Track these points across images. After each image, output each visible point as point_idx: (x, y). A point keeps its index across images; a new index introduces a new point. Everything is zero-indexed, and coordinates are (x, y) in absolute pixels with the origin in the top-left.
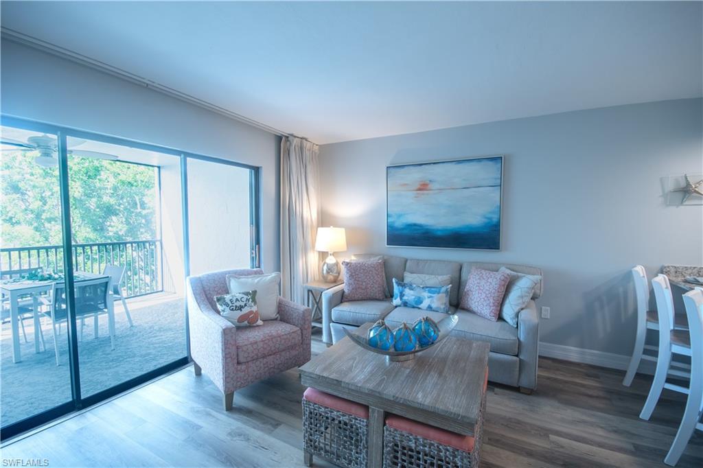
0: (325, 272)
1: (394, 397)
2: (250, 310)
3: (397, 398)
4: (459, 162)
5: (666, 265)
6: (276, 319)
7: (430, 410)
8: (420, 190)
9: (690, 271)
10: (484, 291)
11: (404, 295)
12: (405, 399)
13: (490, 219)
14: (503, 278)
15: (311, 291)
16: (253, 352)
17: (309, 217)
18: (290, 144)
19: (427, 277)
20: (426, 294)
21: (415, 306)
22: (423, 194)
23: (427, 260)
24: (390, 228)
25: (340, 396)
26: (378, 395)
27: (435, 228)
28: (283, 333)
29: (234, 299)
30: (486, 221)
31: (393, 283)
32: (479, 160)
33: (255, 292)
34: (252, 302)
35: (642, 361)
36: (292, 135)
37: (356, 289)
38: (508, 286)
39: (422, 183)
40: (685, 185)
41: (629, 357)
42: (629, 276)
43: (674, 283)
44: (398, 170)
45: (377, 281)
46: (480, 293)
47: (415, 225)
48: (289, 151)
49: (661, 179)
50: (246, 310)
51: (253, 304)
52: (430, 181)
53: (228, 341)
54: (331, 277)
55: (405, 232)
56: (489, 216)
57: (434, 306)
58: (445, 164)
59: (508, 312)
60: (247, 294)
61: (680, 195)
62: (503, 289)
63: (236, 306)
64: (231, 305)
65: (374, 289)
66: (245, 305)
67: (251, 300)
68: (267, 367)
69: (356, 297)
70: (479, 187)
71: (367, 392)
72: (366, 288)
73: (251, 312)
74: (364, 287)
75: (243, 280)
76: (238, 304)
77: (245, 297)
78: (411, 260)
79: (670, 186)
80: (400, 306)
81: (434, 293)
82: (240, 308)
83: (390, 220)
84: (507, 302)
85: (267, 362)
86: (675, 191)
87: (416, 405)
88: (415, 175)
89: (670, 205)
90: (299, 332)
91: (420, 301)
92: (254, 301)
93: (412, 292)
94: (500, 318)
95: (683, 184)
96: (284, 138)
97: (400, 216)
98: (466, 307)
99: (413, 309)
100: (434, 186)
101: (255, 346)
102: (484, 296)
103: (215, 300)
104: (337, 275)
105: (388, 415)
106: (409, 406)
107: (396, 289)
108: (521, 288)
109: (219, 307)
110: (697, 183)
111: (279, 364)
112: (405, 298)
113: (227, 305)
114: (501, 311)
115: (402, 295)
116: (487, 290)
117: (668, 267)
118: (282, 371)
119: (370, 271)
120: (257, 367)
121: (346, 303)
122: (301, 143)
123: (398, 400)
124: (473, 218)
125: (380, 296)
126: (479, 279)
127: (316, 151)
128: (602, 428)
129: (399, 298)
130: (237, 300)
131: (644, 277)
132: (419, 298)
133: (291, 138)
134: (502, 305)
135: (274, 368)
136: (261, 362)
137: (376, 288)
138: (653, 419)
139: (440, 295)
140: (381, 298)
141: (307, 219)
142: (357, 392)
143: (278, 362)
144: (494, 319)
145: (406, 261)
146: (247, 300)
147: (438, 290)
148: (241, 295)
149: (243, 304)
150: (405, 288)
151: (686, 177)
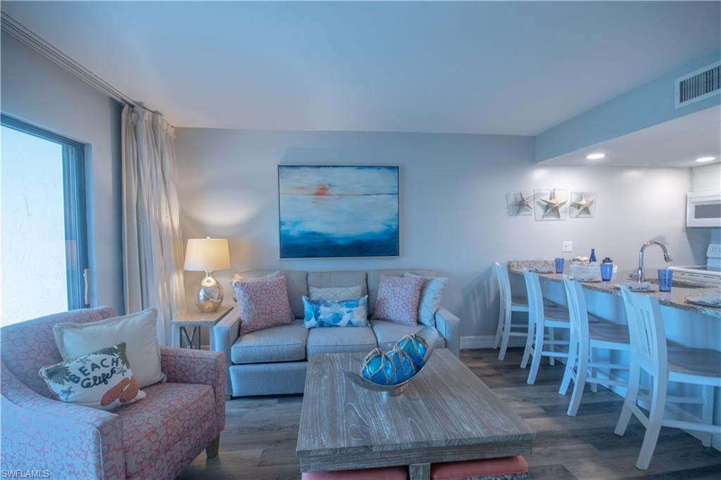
0: (202, 298)
1: (446, 441)
2: (123, 378)
3: (451, 441)
4: (359, 167)
6: (160, 382)
7: (490, 441)
8: (318, 194)
10: (401, 297)
11: (319, 314)
12: (460, 439)
13: (390, 226)
14: (417, 283)
15: (184, 328)
16: (151, 450)
17: (170, 226)
18: (138, 118)
19: (339, 290)
20: (344, 310)
21: (333, 324)
22: (322, 199)
23: (331, 272)
24: (284, 237)
25: (368, 466)
26: (426, 446)
27: (336, 236)
28: (192, 401)
29: (88, 366)
30: (386, 228)
31: (302, 301)
32: (379, 167)
33: (123, 346)
34: (123, 363)
35: (511, 338)
36: (140, 105)
37: (259, 315)
38: (422, 290)
39: (321, 187)
40: (520, 201)
41: (493, 337)
44: (292, 170)
45: (283, 302)
46: (395, 300)
47: (314, 233)
48: (135, 128)
49: (506, 195)
50: (115, 381)
51: (125, 367)
52: (330, 185)
53: (109, 445)
54: (209, 305)
55: (303, 242)
56: (389, 223)
57: (354, 321)
58: (345, 169)
59: (426, 316)
60: (110, 351)
62: (418, 293)
63: (95, 378)
64: (83, 377)
65: (280, 311)
66: (113, 372)
67: (120, 361)
68: (173, 463)
69: (260, 325)
70: (378, 194)
71: (410, 447)
72: (271, 312)
73: (125, 381)
74: (268, 311)
75: (90, 328)
76: (98, 373)
77: (109, 358)
78: (313, 273)
79: (511, 201)
80: (314, 327)
81: (353, 307)
82: (104, 379)
83: (283, 228)
84: (423, 305)
85: (172, 456)
86: (515, 205)
87: (474, 442)
88: (312, 179)
89: (512, 215)
90: (212, 392)
91: (338, 318)
92: (125, 361)
93: (328, 309)
94: (419, 323)
96: (126, 107)
97: (296, 223)
98: (382, 317)
99: (329, 329)
100: (334, 191)
101: (154, 438)
102: (401, 302)
103: (44, 375)
104: (219, 301)
105: (435, 467)
106: (464, 446)
107: (308, 308)
108: (434, 291)
109: (55, 387)
111: (188, 452)
112: (321, 317)
113: (75, 379)
114: (418, 315)
115: (317, 315)
116: (403, 296)
118: (191, 460)
119: (274, 290)
120: (157, 470)
121: (246, 336)
122: (153, 118)
123: (451, 444)
124: (374, 226)
125: (287, 319)
126: (393, 286)
127: (171, 135)
128: (515, 400)
129: (313, 319)
130: (94, 366)
132: (338, 314)
133: (137, 108)
134: (418, 309)
135: (182, 461)
136: (162, 461)
137: (282, 310)
138: (538, 382)
139: (359, 308)
140: (289, 322)
141: (167, 228)
142: (394, 452)
143: (188, 448)
144: (415, 323)
145: (307, 275)
146: (115, 362)
147: (356, 303)
148: (101, 357)
149: (108, 371)
150: (320, 305)
151: (521, 195)
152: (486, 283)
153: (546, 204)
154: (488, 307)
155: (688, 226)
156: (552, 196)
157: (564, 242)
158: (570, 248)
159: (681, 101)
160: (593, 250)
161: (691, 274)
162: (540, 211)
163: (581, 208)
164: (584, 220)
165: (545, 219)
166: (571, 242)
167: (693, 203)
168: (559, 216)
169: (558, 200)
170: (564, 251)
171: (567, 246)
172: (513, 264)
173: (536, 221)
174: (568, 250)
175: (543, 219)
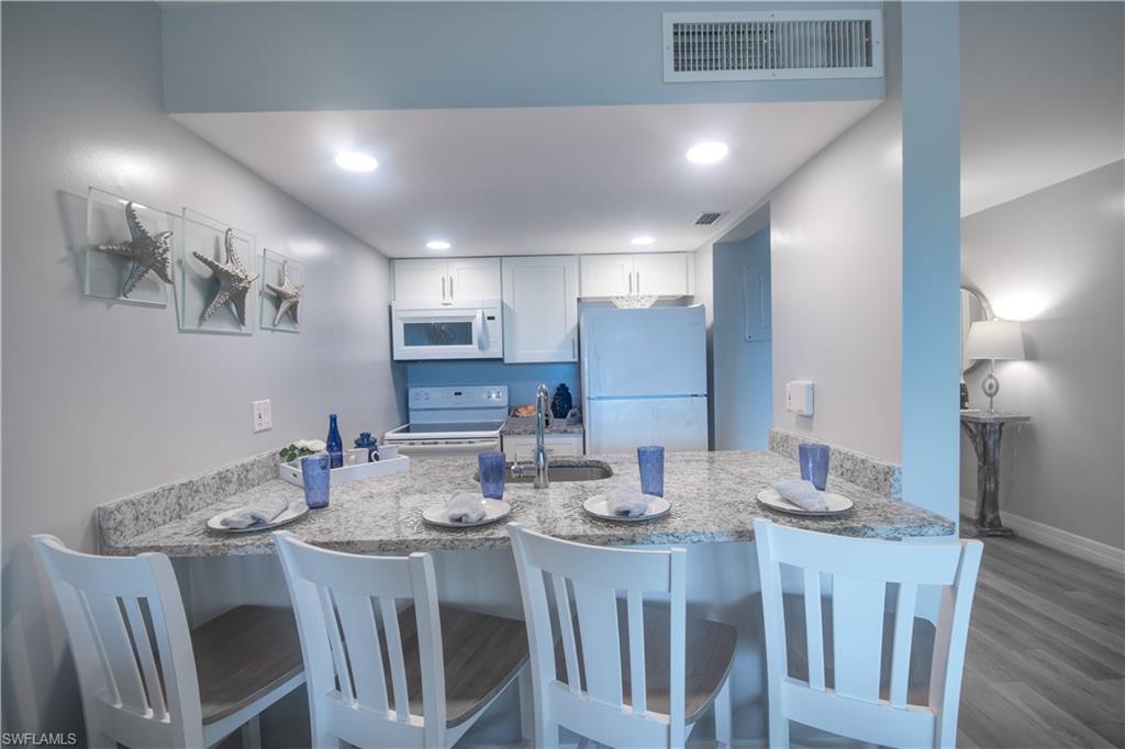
5: (112, 505)
9: (162, 504)
40: (130, 239)
117: (118, 509)
151: (131, 216)
155: (395, 358)
157: (255, 403)
158: (267, 420)
159: (676, 68)
160: (333, 419)
161: (425, 442)
165: (203, 328)
167: (401, 319)
168: (241, 321)
170: (257, 429)
171: (262, 412)
172: (119, 517)
173: (181, 331)
174: (263, 428)
175: (200, 325)
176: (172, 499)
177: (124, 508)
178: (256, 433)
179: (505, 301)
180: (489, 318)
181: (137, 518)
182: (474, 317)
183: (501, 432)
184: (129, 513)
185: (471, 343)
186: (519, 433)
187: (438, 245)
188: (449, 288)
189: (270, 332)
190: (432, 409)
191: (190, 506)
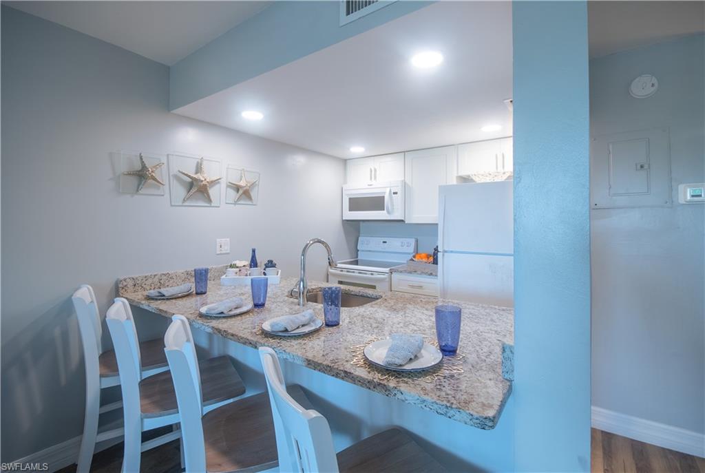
5: (122, 278)
9: (150, 281)
40: (140, 168)
42: (67, 308)
43: (134, 304)
61: (134, 181)
79: (123, 167)
86: (129, 174)
95: (138, 167)
110: (154, 167)
117: (125, 280)
131: (92, 302)
151: (141, 158)
152: (57, 332)
153: (190, 180)
154: (63, 381)
155: (344, 219)
156: (199, 169)
157: (218, 240)
158: (226, 249)
159: (348, 13)
160: (254, 251)
161: (348, 270)
162: (180, 192)
163: (241, 192)
164: (244, 209)
165: (186, 204)
166: (228, 239)
167: (348, 195)
168: (210, 201)
169: (207, 175)
170: (218, 252)
171: (223, 245)
172: (125, 284)
173: (172, 206)
174: (222, 252)
175: (183, 203)
176: (156, 280)
177: (128, 280)
178: (218, 254)
179: (407, 181)
180: (394, 193)
181: (135, 285)
182: (385, 193)
183: (391, 270)
184: (131, 283)
185: (384, 210)
186: (401, 272)
187: (357, 150)
188: (373, 174)
189: (233, 205)
190: (370, 251)
191: (166, 284)
